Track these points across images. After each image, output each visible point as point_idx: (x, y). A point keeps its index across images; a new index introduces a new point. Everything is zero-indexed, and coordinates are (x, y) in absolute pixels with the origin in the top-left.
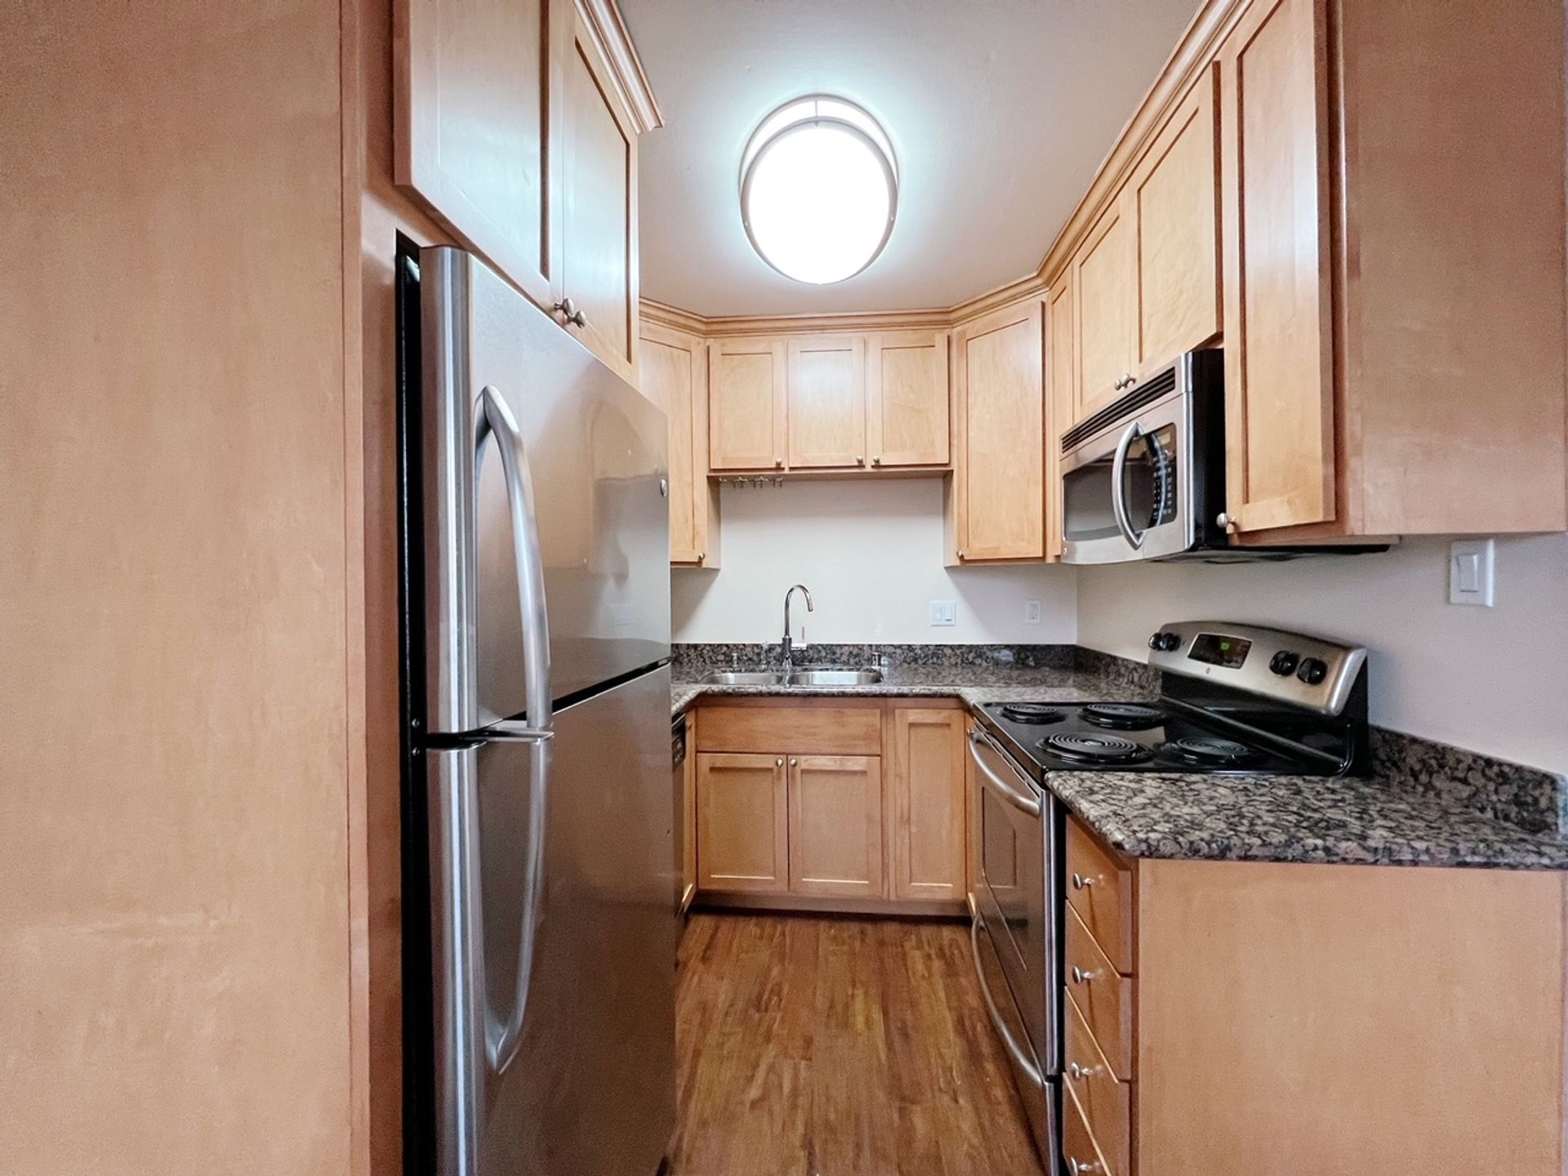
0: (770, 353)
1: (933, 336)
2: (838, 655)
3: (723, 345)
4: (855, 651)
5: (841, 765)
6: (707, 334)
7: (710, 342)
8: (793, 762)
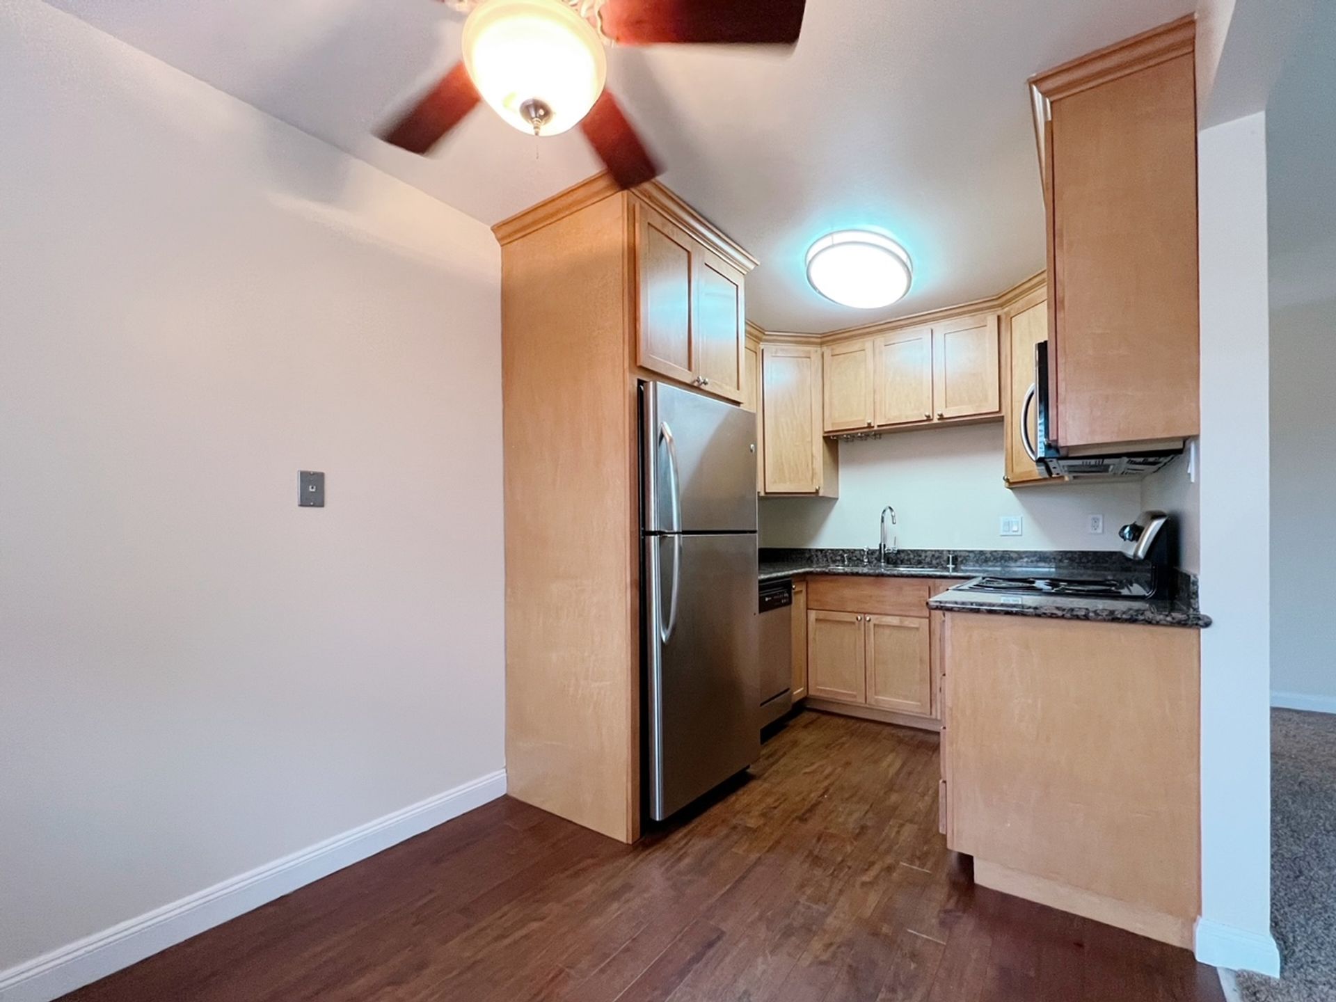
0: (864, 350)
1: (985, 318)
2: (923, 557)
3: (832, 349)
4: (937, 555)
5: (901, 622)
6: (822, 344)
7: (825, 348)
8: (868, 619)
